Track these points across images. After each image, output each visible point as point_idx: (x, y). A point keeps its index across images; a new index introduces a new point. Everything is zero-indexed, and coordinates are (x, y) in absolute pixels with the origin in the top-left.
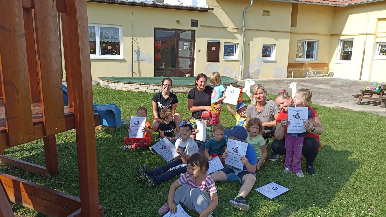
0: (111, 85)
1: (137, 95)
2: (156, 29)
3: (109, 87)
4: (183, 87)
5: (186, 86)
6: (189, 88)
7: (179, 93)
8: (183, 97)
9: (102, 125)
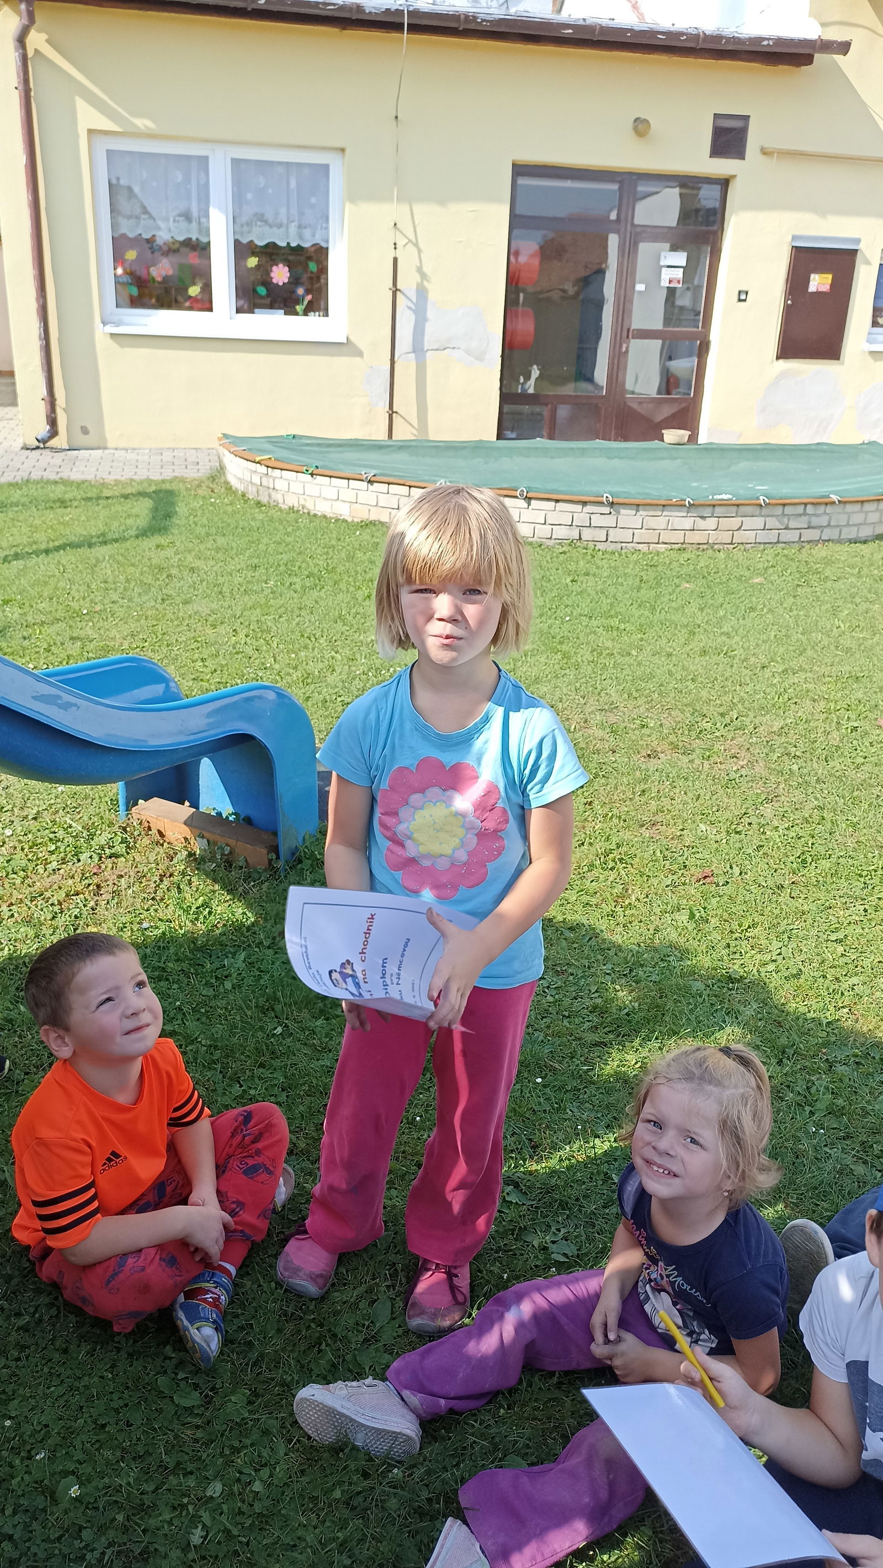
0: (280, 485)
2: (520, 170)
3: (270, 496)
4: (665, 513)
5: (685, 505)
6: (703, 517)
7: (643, 548)
8: (668, 572)
9: (195, 805)
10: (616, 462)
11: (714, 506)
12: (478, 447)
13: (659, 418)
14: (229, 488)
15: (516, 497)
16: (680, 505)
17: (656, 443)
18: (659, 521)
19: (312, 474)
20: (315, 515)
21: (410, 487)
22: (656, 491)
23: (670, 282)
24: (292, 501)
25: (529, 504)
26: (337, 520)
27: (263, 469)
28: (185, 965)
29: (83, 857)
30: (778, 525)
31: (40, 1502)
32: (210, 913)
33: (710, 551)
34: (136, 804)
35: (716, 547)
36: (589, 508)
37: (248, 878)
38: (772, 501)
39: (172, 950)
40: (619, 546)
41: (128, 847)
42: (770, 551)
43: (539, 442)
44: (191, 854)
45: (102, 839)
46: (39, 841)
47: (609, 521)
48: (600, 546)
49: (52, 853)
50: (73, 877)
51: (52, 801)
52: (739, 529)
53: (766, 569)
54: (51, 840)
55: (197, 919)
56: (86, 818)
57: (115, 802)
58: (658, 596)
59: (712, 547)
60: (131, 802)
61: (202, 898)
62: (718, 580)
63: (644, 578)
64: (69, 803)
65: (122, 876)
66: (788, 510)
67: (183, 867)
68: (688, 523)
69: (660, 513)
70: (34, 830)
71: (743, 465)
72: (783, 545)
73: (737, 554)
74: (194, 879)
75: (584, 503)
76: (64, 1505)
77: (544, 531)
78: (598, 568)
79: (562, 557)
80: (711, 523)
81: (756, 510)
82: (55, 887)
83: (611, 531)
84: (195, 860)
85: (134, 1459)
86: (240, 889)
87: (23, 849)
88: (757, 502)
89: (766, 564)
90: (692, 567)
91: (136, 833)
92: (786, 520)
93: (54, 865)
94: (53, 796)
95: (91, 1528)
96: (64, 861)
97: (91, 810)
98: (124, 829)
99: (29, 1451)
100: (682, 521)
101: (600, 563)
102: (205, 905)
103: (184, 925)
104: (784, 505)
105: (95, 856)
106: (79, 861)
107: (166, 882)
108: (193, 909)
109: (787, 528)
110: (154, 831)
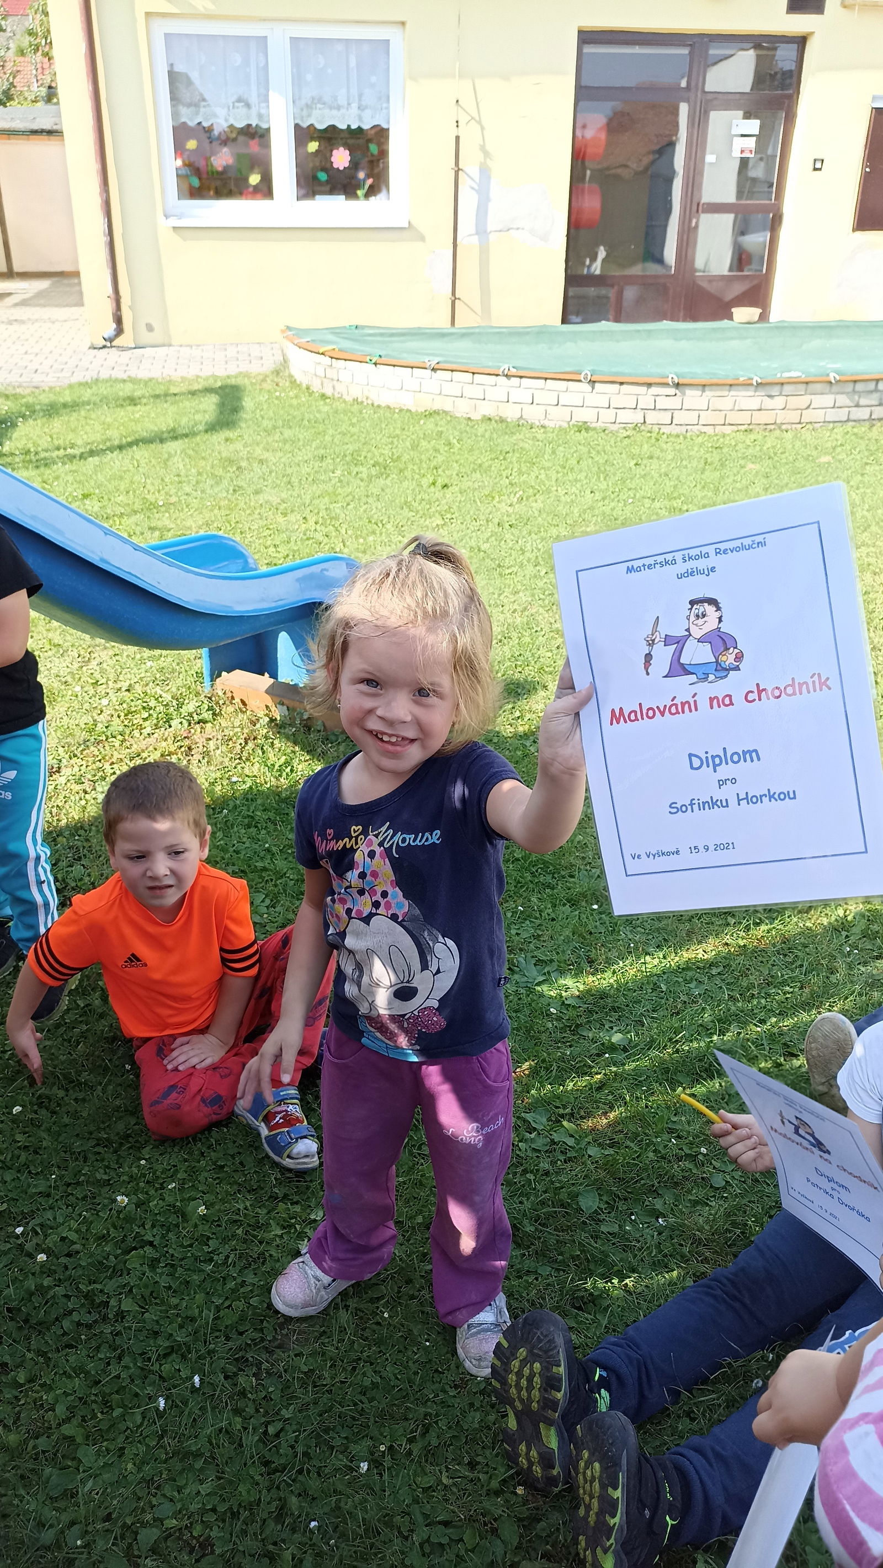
0: (345, 376)
1: (476, 436)
2: (586, 37)
3: (334, 388)
4: (732, 393)
5: (752, 385)
6: (770, 396)
7: (709, 430)
8: (734, 454)
9: (274, 675)
10: (684, 344)
11: (782, 384)
12: (541, 333)
13: (729, 296)
14: (293, 382)
15: (580, 381)
16: (747, 385)
17: (725, 323)
18: (726, 400)
19: (375, 364)
20: (379, 406)
21: (474, 373)
22: (724, 371)
23: (742, 152)
24: (356, 392)
25: (593, 388)
26: (401, 410)
27: (327, 360)
28: (271, 815)
29: (173, 723)
30: (848, 402)
31: (173, 1219)
32: (292, 771)
33: (778, 432)
34: (219, 675)
35: (784, 427)
36: (654, 390)
37: (326, 740)
38: (843, 378)
39: (259, 801)
40: (684, 429)
41: (214, 714)
42: (839, 430)
43: (604, 325)
44: (272, 720)
45: (190, 707)
46: (133, 709)
47: (674, 403)
48: (664, 429)
49: (145, 720)
50: (166, 740)
51: (142, 675)
52: (808, 407)
53: (834, 448)
54: (144, 708)
55: (280, 776)
56: (174, 689)
57: (199, 674)
58: (722, 478)
59: (780, 428)
60: (215, 675)
61: (284, 758)
62: (784, 461)
63: (709, 460)
64: (158, 676)
65: (210, 739)
66: (859, 387)
67: (265, 731)
68: (754, 403)
69: (726, 393)
70: (128, 701)
71: (816, 343)
72: (853, 423)
73: (806, 435)
74: (276, 742)
75: (649, 385)
76: (194, 1220)
77: (608, 416)
78: (662, 451)
79: (626, 441)
80: (779, 402)
81: (827, 387)
82: (151, 748)
83: (676, 414)
84: (277, 725)
85: (249, 1191)
86: (319, 750)
87: (119, 717)
88: (827, 379)
89: (835, 443)
90: (758, 448)
91: (221, 702)
92: (856, 397)
93: (148, 730)
94: (143, 670)
95: (217, 1239)
96: (157, 726)
97: (179, 682)
98: (210, 698)
99: (161, 1184)
100: (749, 400)
101: (665, 446)
102: (287, 763)
103: (269, 781)
104: (855, 382)
105: (184, 722)
106: (170, 726)
107: (251, 745)
108: (277, 767)
109: (857, 406)
110: (237, 700)
